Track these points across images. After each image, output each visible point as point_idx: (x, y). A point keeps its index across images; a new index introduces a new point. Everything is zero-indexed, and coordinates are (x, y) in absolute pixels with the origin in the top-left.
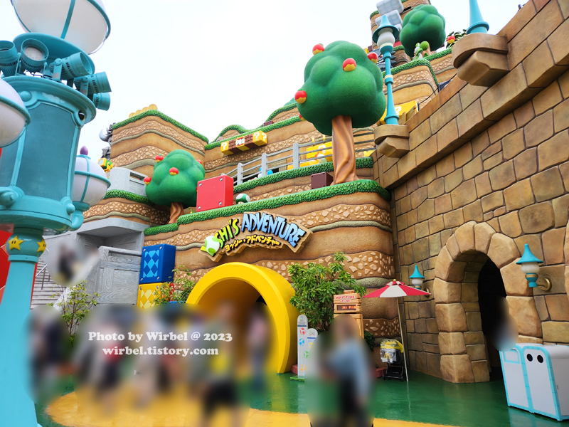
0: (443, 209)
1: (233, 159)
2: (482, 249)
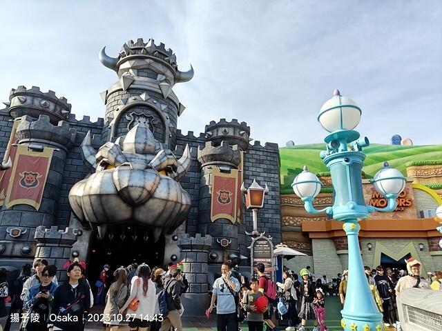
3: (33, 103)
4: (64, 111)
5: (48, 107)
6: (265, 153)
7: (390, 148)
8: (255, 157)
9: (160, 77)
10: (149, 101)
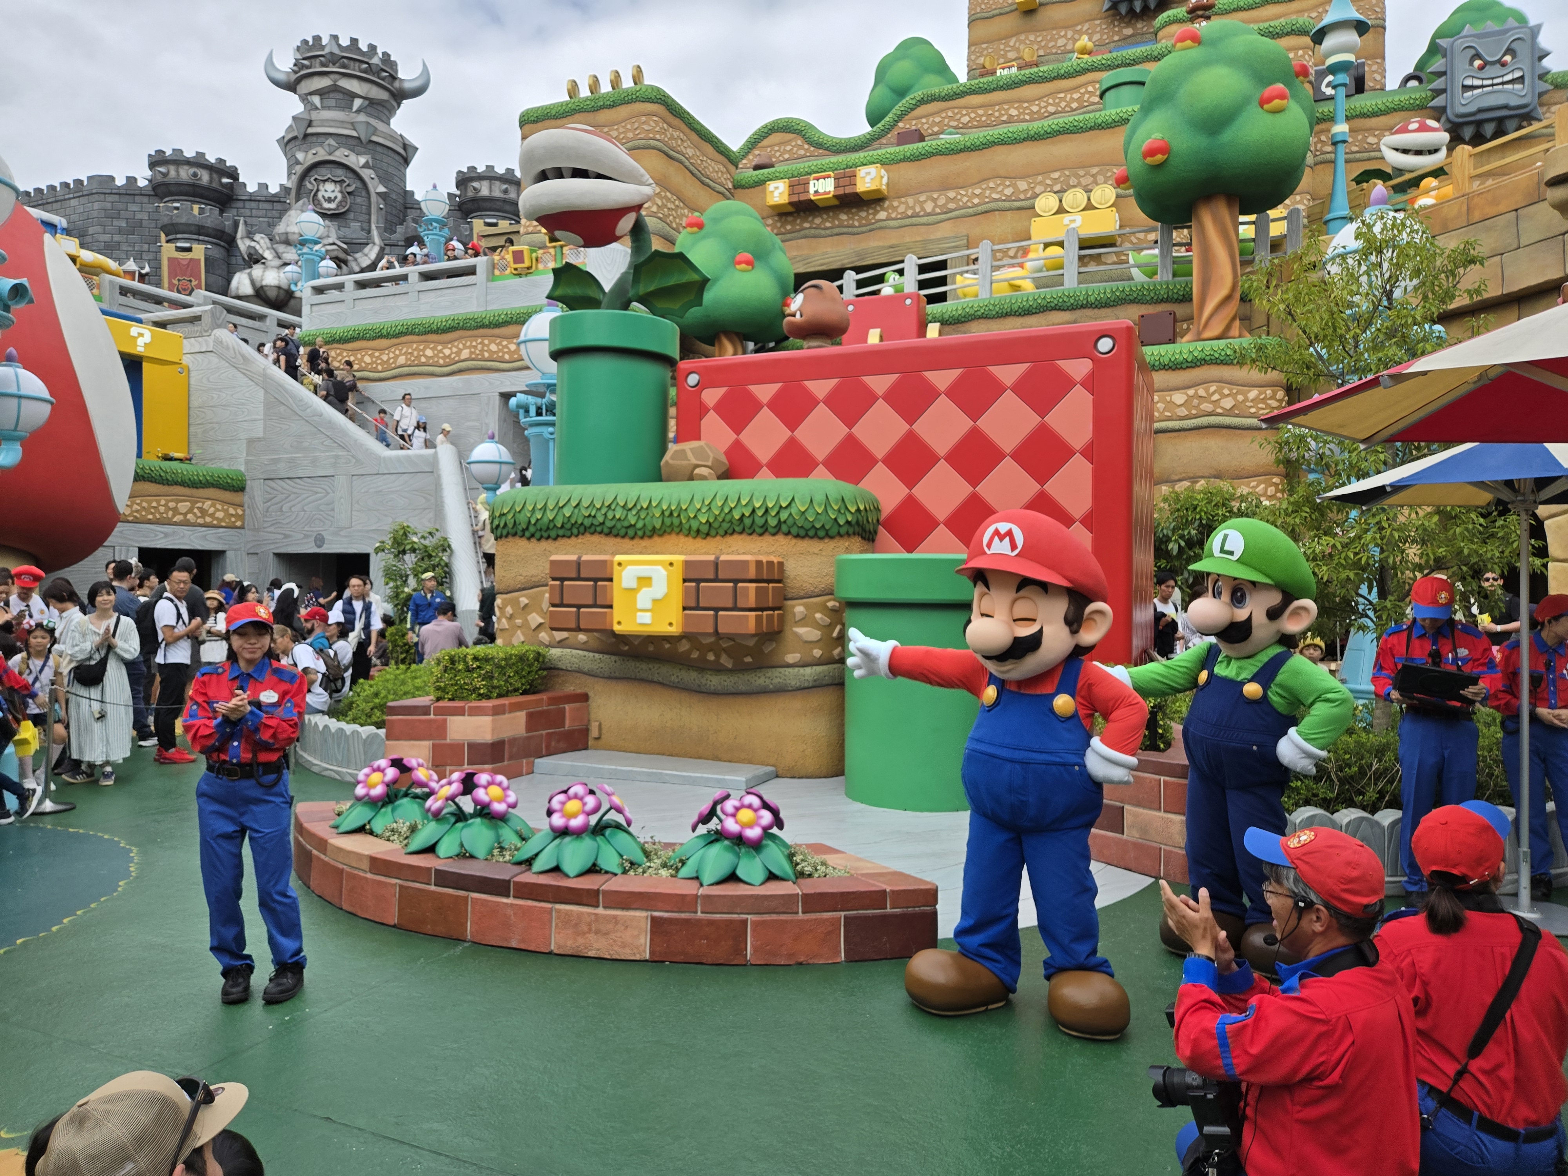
3: (178, 175)
4: (225, 180)
5: (200, 179)
9: (357, 103)
10: (337, 153)
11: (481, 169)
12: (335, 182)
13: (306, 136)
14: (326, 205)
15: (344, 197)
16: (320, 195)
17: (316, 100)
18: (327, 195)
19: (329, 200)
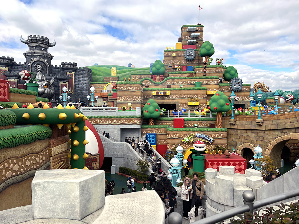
0: (242, 138)
1: (157, 97)
2: (251, 149)
3: (4, 61)
4: (13, 62)
5: (8, 62)
6: (83, 71)
7: (127, 68)
8: (80, 72)
9: (43, 49)
10: (41, 59)
11: (68, 62)
12: (40, 65)
13: (33, 55)
14: (38, 69)
15: (42, 68)
16: (37, 67)
17: (34, 48)
18: (38, 67)
19: (39, 68)
